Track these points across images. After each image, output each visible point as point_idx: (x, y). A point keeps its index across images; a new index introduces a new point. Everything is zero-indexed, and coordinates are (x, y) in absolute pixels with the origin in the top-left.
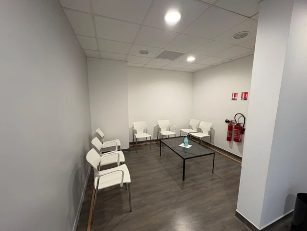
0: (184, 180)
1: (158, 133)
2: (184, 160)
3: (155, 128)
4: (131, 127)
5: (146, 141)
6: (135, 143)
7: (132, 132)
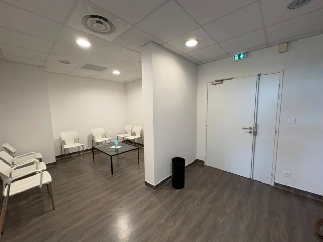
0: (113, 174)
1: (93, 141)
2: (111, 156)
3: (89, 137)
4: (58, 138)
5: (79, 152)
6: (64, 156)
7: (59, 144)
